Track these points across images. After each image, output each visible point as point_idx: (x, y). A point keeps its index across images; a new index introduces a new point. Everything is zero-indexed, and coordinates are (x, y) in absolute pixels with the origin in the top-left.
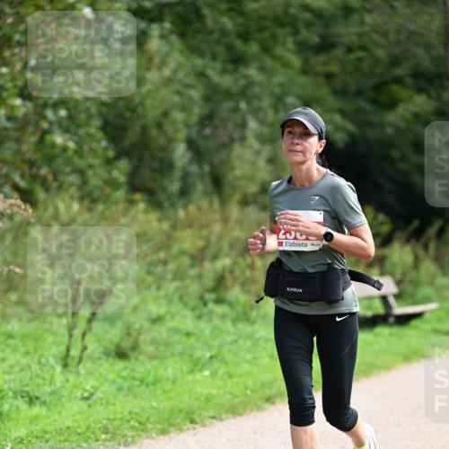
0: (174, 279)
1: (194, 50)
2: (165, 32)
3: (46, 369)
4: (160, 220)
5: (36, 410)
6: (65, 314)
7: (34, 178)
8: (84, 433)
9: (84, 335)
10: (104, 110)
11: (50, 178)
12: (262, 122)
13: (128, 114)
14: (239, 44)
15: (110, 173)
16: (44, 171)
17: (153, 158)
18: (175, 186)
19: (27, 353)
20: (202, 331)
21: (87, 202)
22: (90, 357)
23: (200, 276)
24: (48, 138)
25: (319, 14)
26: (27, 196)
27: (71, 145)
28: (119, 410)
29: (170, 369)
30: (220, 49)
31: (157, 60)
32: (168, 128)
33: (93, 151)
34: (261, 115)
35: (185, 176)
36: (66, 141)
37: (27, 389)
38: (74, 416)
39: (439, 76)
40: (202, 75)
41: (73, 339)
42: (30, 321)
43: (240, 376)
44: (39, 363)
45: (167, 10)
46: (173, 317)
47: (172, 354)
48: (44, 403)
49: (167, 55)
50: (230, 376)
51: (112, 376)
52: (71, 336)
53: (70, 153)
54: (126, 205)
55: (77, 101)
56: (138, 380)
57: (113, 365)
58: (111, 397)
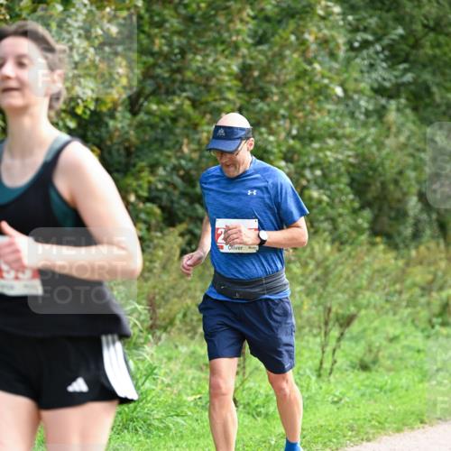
0: (407, 306)
1: (424, 121)
2: (401, 106)
3: (303, 378)
4: (396, 259)
6: (319, 334)
8: (334, 430)
9: (334, 351)
10: (351, 169)
13: (370, 173)
15: (356, 220)
17: (391, 208)
18: (408, 231)
21: (337, 244)
22: (338, 369)
23: (429, 304)
24: (307, 193)
27: (325, 198)
28: (363, 412)
29: (405, 379)
31: (394, 129)
32: (403, 184)
33: (342, 202)
35: (417, 223)
36: (320, 195)
38: (326, 416)
41: (325, 354)
45: (402, 89)
46: (406, 337)
47: (406, 367)
49: (403, 125)
51: (356, 385)
52: (323, 352)
53: (324, 204)
54: (368, 246)
55: (330, 163)
56: (378, 388)
57: (357, 375)
58: (356, 402)
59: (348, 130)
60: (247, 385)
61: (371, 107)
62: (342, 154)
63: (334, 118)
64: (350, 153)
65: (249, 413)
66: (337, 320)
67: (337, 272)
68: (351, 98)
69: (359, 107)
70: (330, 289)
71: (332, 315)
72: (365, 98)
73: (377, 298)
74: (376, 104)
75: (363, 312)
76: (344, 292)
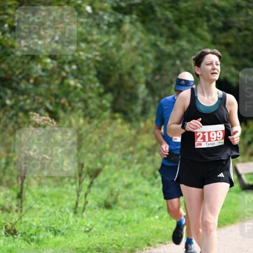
0: (138, 163)
1: (149, 31)
2: (133, 20)
3: (64, 214)
4: (130, 129)
5: (59, 238)
6: (75, 183)
7: (57, 104)
8: (86, 252)
9: (86, 195)
10: (98, 65)
11: (67, 104)
13: (112, 68)
14: (176, 27)
15: (101, 101)
16: (63, 100)
17: (126, 93)
18: (138, 109)
19: (53, 205)
20: (154, 193)
21: (88, 118)
22: (89, 208)
23: (153, 161)
24: (66, 81)
25: (223, 10)
26: (53, 115)
27: (79, 85)
28: (106, 238)
29: (136, 214)
30: (165, 30)
31: (128, 37)
32: (135, 76)
33: (91, 89)
35: (145, 103)
36: (76, 83)
37: (53, 226)
38: (80, 241)
40: (154, 45)
41: (80, 198)
42: (55, 187)
44: (60, 211)
45: (134, 8)
46: (137, 184)
47: (137, 206)
48: (63, 234)
49: (134, 33)
51: (102, 219)
52: (78, 196)
53: (78, 90)
54: (110, 120)
55: (82, 60)
56: (117, 221)
57: (103, 212)
58: (102, 230)
59: (96, 37)
60: (23, 220)
61: (112, 20)
62: (91, 53)
63: (85, 28)
64: (97, 53)
65: (25, 240)
66: (88, 172)
67: (87, 138)
68: (98, 14)
69: (103, 20)
70: (83, 150)
71: (84, 169)
72: (108, 14)
73: (116, 157)
74: (115, 19)
75: (106, 167)
76: (92, 153)
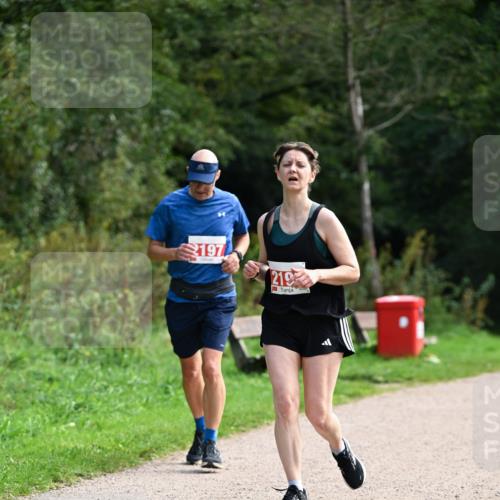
2: (23, 34)
4: (17, 250)
12: (134, 137)
17: (10, 178)
18: (35, 211)
20: (66, 377)
25: (199, 15)
29: (31, 419)
31: (13, 67)
34: (134, 129)
35: (47, 198)
39: (336, 85)
43: (110, 428)
45: (24, 9)
46: (33, 359)
47: (33, 403)
50: (100, 428)
